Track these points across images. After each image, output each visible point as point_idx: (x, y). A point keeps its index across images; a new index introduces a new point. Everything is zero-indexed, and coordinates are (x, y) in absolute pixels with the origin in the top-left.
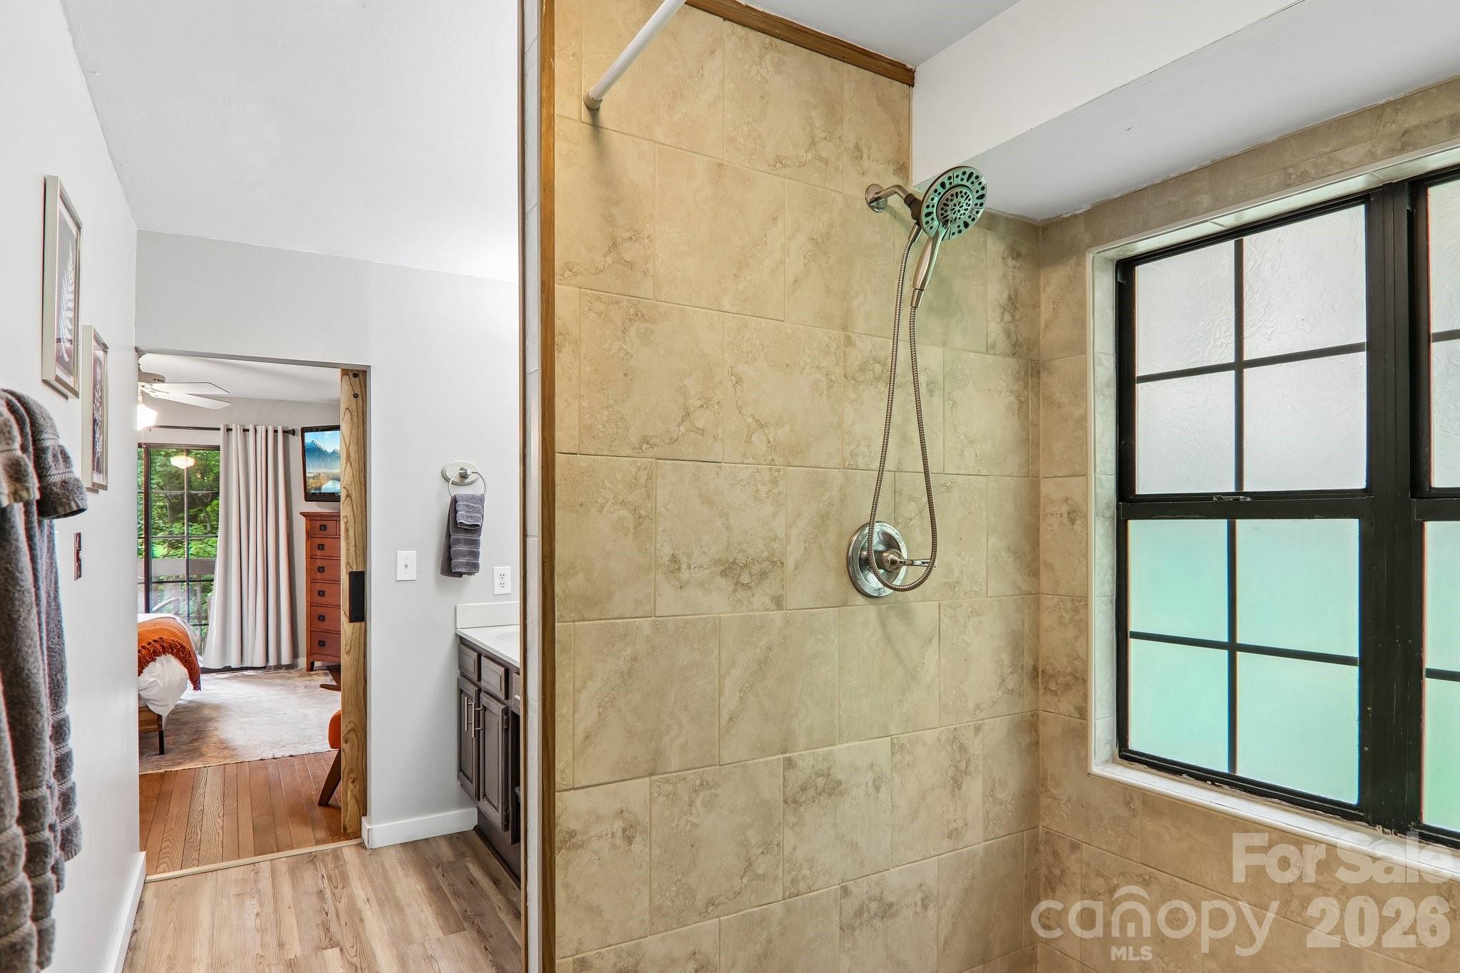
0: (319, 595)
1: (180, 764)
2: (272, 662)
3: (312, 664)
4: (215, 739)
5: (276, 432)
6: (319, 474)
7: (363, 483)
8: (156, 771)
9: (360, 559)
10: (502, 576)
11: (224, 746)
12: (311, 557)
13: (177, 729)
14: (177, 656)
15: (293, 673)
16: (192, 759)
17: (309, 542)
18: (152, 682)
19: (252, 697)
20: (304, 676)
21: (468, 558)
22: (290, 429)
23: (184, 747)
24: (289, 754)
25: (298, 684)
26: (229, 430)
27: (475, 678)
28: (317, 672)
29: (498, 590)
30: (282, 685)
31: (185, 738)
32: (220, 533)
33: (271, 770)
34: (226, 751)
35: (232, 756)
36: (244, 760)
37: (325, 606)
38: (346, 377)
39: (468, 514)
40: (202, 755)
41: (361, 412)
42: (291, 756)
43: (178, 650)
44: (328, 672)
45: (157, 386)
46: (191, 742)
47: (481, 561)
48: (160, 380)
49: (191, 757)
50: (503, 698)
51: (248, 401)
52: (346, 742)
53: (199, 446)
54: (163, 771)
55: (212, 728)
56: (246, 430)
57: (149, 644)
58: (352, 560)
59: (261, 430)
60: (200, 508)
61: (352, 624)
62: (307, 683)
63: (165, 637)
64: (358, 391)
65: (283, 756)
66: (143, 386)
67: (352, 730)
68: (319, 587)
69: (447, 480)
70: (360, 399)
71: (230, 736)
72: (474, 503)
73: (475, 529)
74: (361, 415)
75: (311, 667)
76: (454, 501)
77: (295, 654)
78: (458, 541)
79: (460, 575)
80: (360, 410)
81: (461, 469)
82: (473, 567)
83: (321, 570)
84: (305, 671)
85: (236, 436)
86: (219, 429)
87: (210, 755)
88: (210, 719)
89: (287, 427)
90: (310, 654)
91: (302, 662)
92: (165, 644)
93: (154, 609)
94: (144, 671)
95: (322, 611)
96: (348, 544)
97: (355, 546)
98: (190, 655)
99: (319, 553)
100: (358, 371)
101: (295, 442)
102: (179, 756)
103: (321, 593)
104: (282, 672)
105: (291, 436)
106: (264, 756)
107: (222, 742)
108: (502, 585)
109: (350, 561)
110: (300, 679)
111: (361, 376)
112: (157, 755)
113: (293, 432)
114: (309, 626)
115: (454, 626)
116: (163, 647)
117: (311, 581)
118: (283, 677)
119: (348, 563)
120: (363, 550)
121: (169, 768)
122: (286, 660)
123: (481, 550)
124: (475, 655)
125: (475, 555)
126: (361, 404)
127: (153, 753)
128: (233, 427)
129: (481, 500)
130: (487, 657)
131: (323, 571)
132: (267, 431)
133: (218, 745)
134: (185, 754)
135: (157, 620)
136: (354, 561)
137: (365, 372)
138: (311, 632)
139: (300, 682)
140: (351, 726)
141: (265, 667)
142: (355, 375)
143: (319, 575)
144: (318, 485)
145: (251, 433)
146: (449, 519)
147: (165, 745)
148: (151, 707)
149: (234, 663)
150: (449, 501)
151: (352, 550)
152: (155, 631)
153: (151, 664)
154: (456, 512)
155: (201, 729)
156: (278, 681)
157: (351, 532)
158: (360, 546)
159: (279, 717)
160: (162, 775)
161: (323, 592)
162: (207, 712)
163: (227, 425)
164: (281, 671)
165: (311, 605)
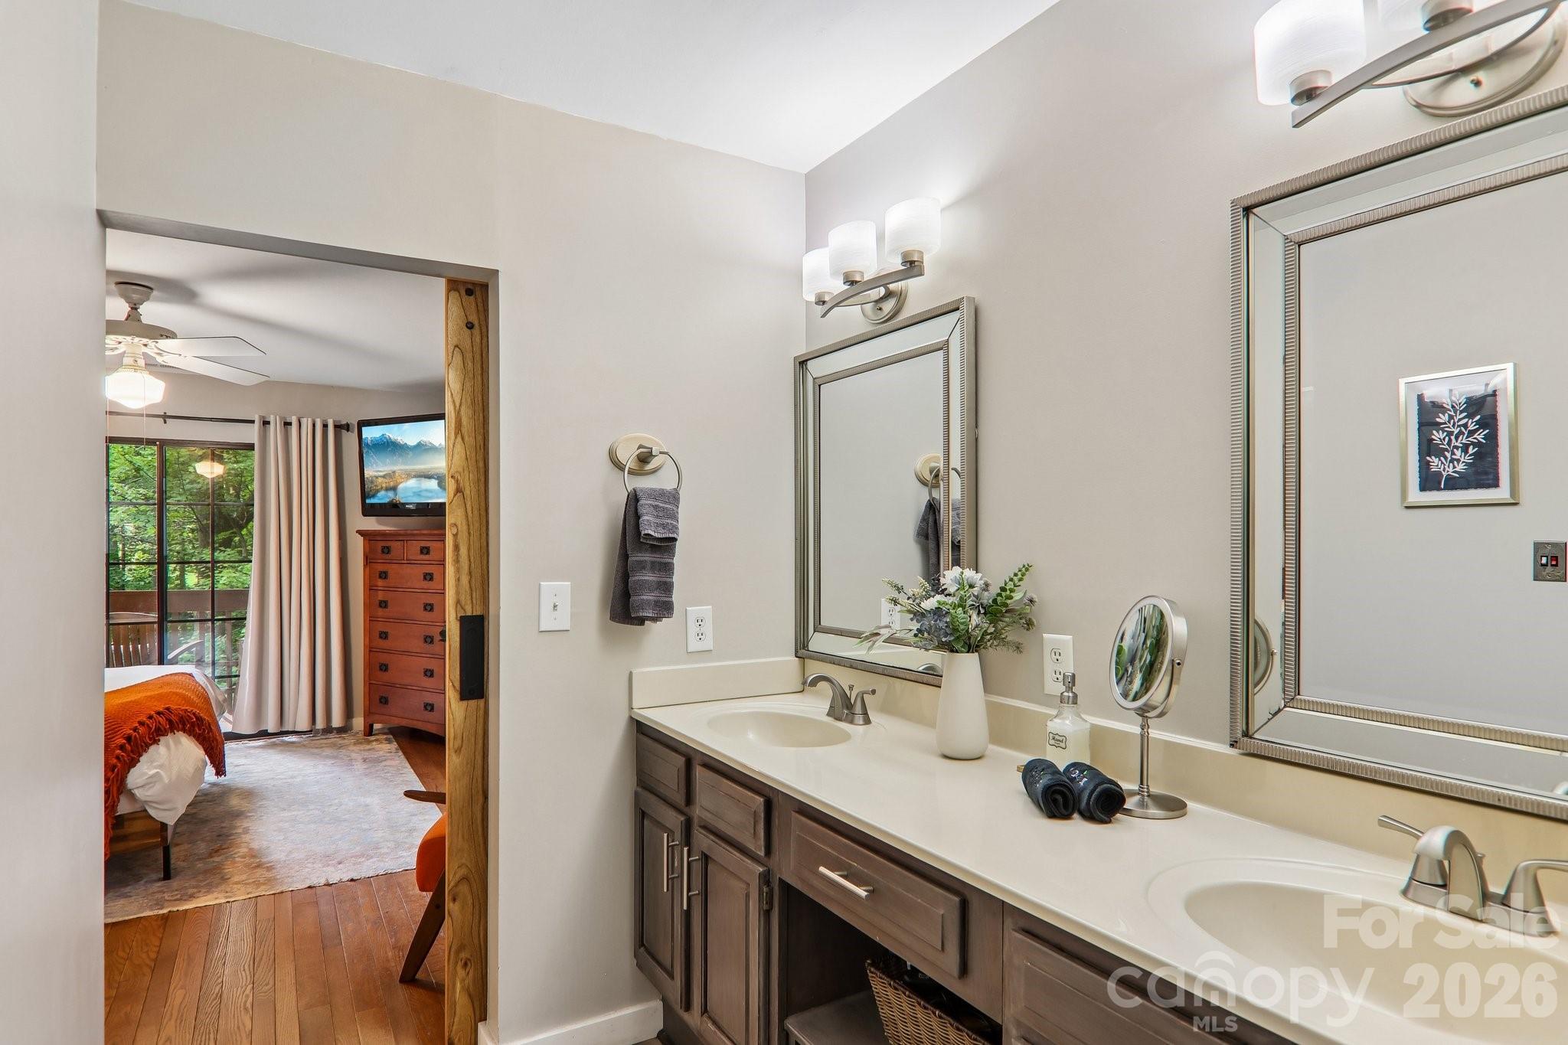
0: (381, 637)
1: (192, 897)
2: (320, 724)
3: (371, 726)
4: (243, 850)
5: (325, 426)
6: (394, 472)
7: (482, 470)
8: (156, 912)
9: (477, 595)
10: (700, 621)
11: (257, 862)
12: (370, 588)
13: (192, 832)
14: (190, 732)
15: (348, 739)
16: (210, 888)
17: (368, 569)
18: (152, 777)
19: (295, 777)
20: (361, 743)
21: (656, 593)
22: (344, 422)
23: (200, 865)
24: (350, 877)
25: (354, 755)
26: (266, 423)
27: (679, 799)
28: (378, 737)
29: (694, 645)
30: (335, 757)
31: (202, 848)
32: (255, 557)
33: (325, 908)
34: (259, 872)
35: (269, 881)
36: (284, 888)
37: (389, 652)
38: (454, 295)
39: (658, 521)
40: (224, 879)
41: (478, 352)
42: (352, 880)
43: (193, 725)
44: (391, 736)
45: (164, 343)
46: (211, 855)
47: (676, 597)
48: (168, 334)
49: (208, 884)
50: (762, 853)
51: (288, 387)
52: (454, 900)
53: (228, 444)
54: (165, 911)
55: (240, 831)
56: (287, 424)
57: (150, 717)
58: (465, 598)
59: (307, 423)
60: (234, 530)
61: (465, 703)
62: (366, 754)
63: (173, 707)
64: (473, 319)
65: (341, 881)
66: (145, 345)
67: (465, 879)
68: (380, 627)
69: (618, 466)
70: (476, 331)
71: (265, 844)
72: (666, 503)
73: (667, 544)
74: (478, 357)
75: (369, 731)
76: (634, 499)
77: (348, 713)
78: (642, 566)
79: (641, 621)
80: (477, 349)
81: (640, 447)
82: (665, 609)
83: (383, 604)
84: (361, 735)
85: (275, 431)
86: (253, 422)
87: (236, 879)
88: (238, 815)
89: (340, 421)
90: (368, 714)
91: (358, 723)
92: (173, 718)
93: (170, 657)
94: (141, 759)
95: (384, 658)
96: (458, 570)
97: (470, 573)
98: (210, 730)
99: (380, 583)
100: (474, 284)
101: (350, 440)
102: (193, 883)
103: (384, 635)
104: (333, 738)
105: (344, 432)
106: (314, 881)
107: (253, 853)
108: (700, 636)
109: (462, 598)
110: (356, 748)
111: (478, 293)
112: (160, 880)
113: (347, 427)
114: (367, 679)
115: (627, 707)
116: (170, 722)
117: (371, 619)
118: (333, 746)
119: (458, 602)
120: (482, 578)
121: (173, 906)
122: (337, 721)
123: (675, 579)
124: (681, 760)
125: (667, 587)
126: (478, 339)
127: (154, 876)
128: (271, 419)
129: (673, 497)
130: (706, 766)
131: (386, 607)
132: (314, 425)
133: (247, 860)
134: (200, 877)
135: (165, 679)
136: (469, 597)
137: (485, 287)
138: (370, 685)
139: (356, 753)
140: (463, 872)
141: (311, 731)
142: (469, 292)
143: (380, 612)
144: (392, 484)
145: (294, 428)
146: (624, 528)
147: (172, 861)
148: (152, 812)
149: (271, 726)
150: (622, 498)
151: (465, 579)
152: (160, 697)
153: (153, 748)
154: (638, 517)
155: (225, 831)
156: (328, 752)
157: (463, 551)
158: (477, 573)
159: (331, 810)
160: (165, 918)
161: (386, 634)
162: (234, 802)
163: (263, 417)
164: (331, 736)
165: (370, 650)
